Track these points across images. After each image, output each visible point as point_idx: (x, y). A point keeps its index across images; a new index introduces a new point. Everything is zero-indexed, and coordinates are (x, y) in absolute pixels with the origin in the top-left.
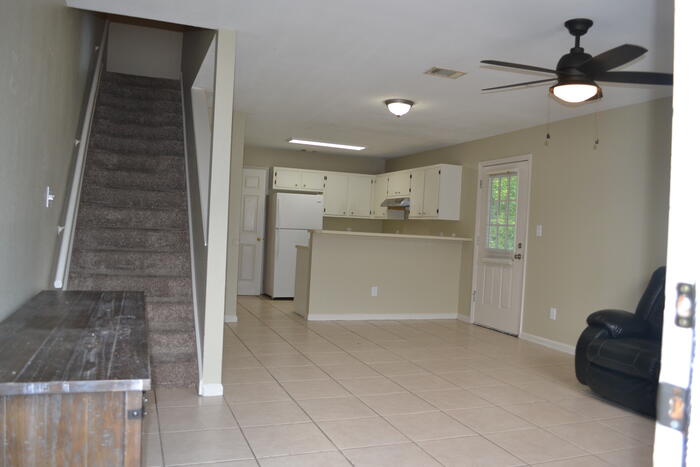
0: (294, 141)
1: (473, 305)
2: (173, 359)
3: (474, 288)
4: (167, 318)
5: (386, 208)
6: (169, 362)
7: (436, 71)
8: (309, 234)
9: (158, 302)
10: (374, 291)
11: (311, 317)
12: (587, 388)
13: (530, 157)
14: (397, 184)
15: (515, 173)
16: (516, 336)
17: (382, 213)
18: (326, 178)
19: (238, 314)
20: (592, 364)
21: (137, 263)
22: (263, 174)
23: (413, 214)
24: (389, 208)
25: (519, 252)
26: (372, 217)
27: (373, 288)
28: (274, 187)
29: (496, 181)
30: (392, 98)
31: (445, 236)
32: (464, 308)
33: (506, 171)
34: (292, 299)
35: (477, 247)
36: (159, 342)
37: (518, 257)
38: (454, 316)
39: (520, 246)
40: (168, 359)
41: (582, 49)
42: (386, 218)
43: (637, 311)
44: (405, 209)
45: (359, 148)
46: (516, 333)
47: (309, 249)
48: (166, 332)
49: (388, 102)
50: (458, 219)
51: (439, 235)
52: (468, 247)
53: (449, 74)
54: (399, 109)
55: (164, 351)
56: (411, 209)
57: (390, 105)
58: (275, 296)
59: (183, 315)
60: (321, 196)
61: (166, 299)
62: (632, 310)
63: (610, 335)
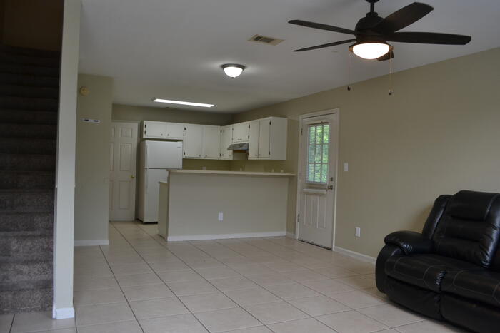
0: (157, 100)
1: (298, 224)
2: (32, 287)
3: (298, 212)
4: (31, 249)
5: (231, 151)
6: (28, 289)
7: (258, 39)
8: (167, 173)
9: (22, 236)
10: (221, 216)
11: (170, 239)
12: (385, 295)
13: (337, 110)
14: (239, 133)
15: (327, 123)
16: (331, 249)
17: (228, 155)
18: (185, 129)
19: (110, 238)
20: (389, 277)
21: (8, 202)
22: (135, 126)
23: (252, 156)
24: (234, 151)
25: (332, 183)
26: (222, 158)
27: (220, 214)
28: (144, 136)
29: (313, 129)
30: (226, 63)
31: (275, 171)
32: (291, 227)
33: (320, 121)
34: (156, 223)
35: (299, 181)
36: (21, 271)
37: (331, 188)
38: (284, 233)
39: (332, 179)
40: (28, 287)
41: (376, 14)
42: (231, 159)
43: (424, 231)
44: (246, 152)
45: (209, 106)
46: (330, 247)
47: (168, 185)
48: (27, 262)
49: (224, 67)
50: (285, 159)
51: (270, 171)
52: (292, 180)
53: (268, 40)
54: (233, 72)
55: (26, 278)
56: (250, 152)
57: (225, 69)
58: (145, 221)
59: (45, 246)
60: (181, 143)
61: (31, 233)
62: (420, 230)
63: (403, 253)
